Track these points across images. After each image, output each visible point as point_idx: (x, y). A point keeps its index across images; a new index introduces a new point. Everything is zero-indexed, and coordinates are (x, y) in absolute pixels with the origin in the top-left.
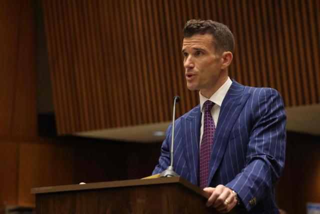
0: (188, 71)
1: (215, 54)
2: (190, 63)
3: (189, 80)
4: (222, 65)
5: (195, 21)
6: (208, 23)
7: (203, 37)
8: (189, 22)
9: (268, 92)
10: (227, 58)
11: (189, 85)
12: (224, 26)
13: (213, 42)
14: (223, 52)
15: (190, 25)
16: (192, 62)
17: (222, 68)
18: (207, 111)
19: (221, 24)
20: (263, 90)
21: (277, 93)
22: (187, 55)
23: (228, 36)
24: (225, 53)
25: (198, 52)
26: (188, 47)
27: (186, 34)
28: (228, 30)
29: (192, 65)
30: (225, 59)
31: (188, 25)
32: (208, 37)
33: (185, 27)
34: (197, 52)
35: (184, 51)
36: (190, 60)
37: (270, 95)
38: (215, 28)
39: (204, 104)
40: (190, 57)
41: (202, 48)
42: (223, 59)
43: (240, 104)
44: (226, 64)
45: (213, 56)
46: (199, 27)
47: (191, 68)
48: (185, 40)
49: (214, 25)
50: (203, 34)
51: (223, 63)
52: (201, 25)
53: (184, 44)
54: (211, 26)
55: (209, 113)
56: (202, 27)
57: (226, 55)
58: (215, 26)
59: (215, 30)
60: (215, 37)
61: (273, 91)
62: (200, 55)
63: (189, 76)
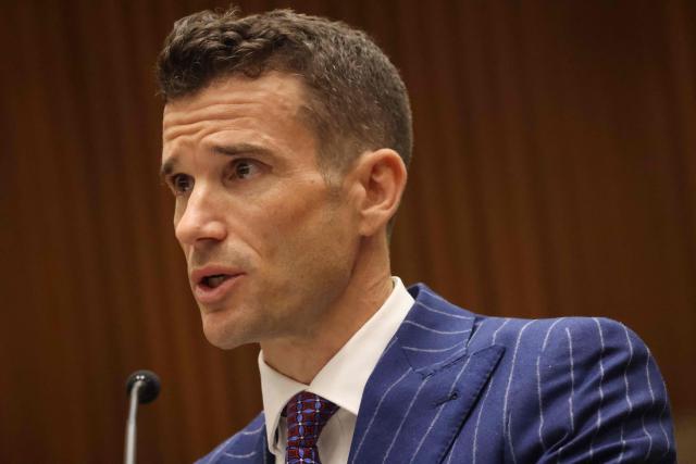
0: (201, 257)
1: (320, 165)
2: (205, 221)
3: (207, 304)
4: (362, 217)
5: (209, 20)
6: (275, 23)
7: (256, 90)
8: (181, 27)
9: (585, 335)
10: (379, 179)
11: (210, 324)
12: (351, 35)
13: (303, 109)
14: (358, 155)
15: (187, 39)
16: (210, 210)
17: (365, 229)
18: (297, 444)
19: (336, 25)
20: (563, 328)
21: (630, 341)
22: (185, 182)
23: (377, 76)
24: (369, 157)
25: (238, 166)
26: (191, 145)
27: (174, 80)
28: (371, 50)
29: (212, 228)
30: (373, 187)
31: (178, 37)
32: (279, 90)
33: (167, 50)
34: (235, 162)
35: (169, 169)
36: (205, 204)
37: (592, 351)
38: (309, 45)
39: (284, 413)
40: (200, 190)
41: (257, 143)
42: (360, 189)
43: (455, 395)
44: (382, 211)
45: (311, 177)
46: (229, 42)
47: (212, 243)
48: (170, 115)
49: (305, 30)
50: (255, 76)
51: (366, 206)
52: (244, 32)
53: (167, 132)
54: (291, 34)
55: (308, 455)
56: (245, 44)
57: (375, 168)
58: (311, 36)
59: (310, 54)
60: (315, 85)
61: (610, 333)
62: (247, 176)
63: (207, 282)
